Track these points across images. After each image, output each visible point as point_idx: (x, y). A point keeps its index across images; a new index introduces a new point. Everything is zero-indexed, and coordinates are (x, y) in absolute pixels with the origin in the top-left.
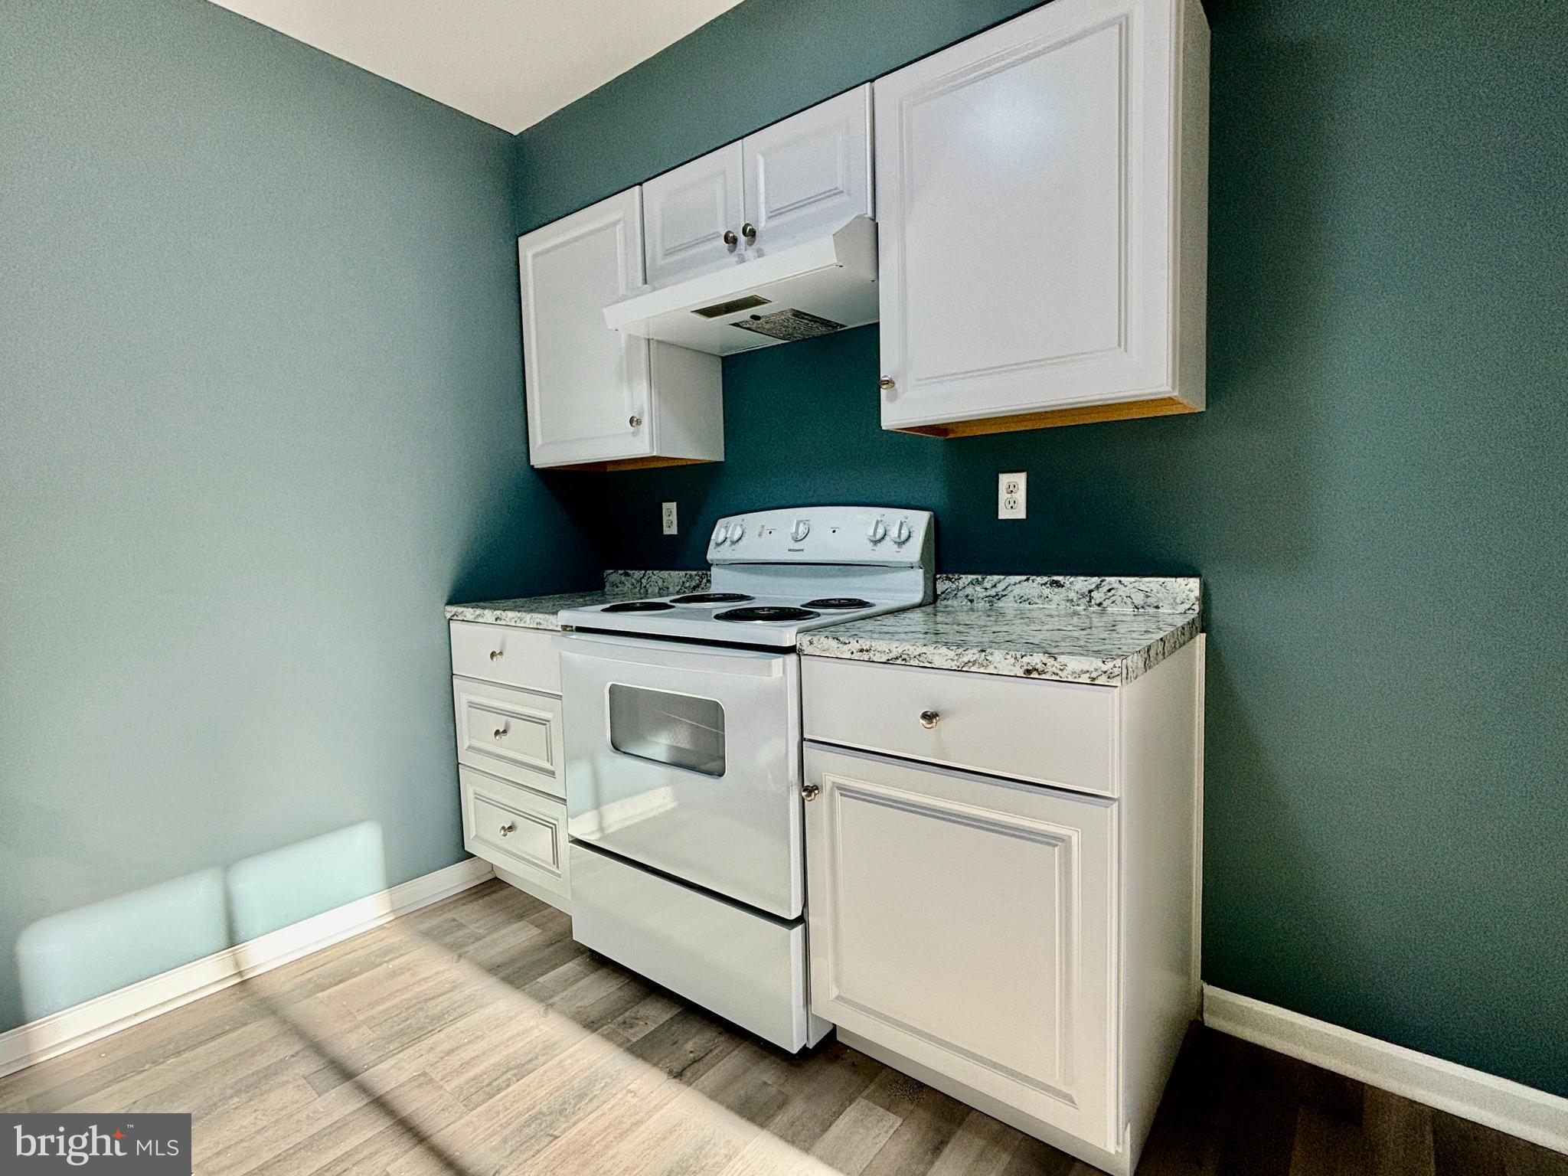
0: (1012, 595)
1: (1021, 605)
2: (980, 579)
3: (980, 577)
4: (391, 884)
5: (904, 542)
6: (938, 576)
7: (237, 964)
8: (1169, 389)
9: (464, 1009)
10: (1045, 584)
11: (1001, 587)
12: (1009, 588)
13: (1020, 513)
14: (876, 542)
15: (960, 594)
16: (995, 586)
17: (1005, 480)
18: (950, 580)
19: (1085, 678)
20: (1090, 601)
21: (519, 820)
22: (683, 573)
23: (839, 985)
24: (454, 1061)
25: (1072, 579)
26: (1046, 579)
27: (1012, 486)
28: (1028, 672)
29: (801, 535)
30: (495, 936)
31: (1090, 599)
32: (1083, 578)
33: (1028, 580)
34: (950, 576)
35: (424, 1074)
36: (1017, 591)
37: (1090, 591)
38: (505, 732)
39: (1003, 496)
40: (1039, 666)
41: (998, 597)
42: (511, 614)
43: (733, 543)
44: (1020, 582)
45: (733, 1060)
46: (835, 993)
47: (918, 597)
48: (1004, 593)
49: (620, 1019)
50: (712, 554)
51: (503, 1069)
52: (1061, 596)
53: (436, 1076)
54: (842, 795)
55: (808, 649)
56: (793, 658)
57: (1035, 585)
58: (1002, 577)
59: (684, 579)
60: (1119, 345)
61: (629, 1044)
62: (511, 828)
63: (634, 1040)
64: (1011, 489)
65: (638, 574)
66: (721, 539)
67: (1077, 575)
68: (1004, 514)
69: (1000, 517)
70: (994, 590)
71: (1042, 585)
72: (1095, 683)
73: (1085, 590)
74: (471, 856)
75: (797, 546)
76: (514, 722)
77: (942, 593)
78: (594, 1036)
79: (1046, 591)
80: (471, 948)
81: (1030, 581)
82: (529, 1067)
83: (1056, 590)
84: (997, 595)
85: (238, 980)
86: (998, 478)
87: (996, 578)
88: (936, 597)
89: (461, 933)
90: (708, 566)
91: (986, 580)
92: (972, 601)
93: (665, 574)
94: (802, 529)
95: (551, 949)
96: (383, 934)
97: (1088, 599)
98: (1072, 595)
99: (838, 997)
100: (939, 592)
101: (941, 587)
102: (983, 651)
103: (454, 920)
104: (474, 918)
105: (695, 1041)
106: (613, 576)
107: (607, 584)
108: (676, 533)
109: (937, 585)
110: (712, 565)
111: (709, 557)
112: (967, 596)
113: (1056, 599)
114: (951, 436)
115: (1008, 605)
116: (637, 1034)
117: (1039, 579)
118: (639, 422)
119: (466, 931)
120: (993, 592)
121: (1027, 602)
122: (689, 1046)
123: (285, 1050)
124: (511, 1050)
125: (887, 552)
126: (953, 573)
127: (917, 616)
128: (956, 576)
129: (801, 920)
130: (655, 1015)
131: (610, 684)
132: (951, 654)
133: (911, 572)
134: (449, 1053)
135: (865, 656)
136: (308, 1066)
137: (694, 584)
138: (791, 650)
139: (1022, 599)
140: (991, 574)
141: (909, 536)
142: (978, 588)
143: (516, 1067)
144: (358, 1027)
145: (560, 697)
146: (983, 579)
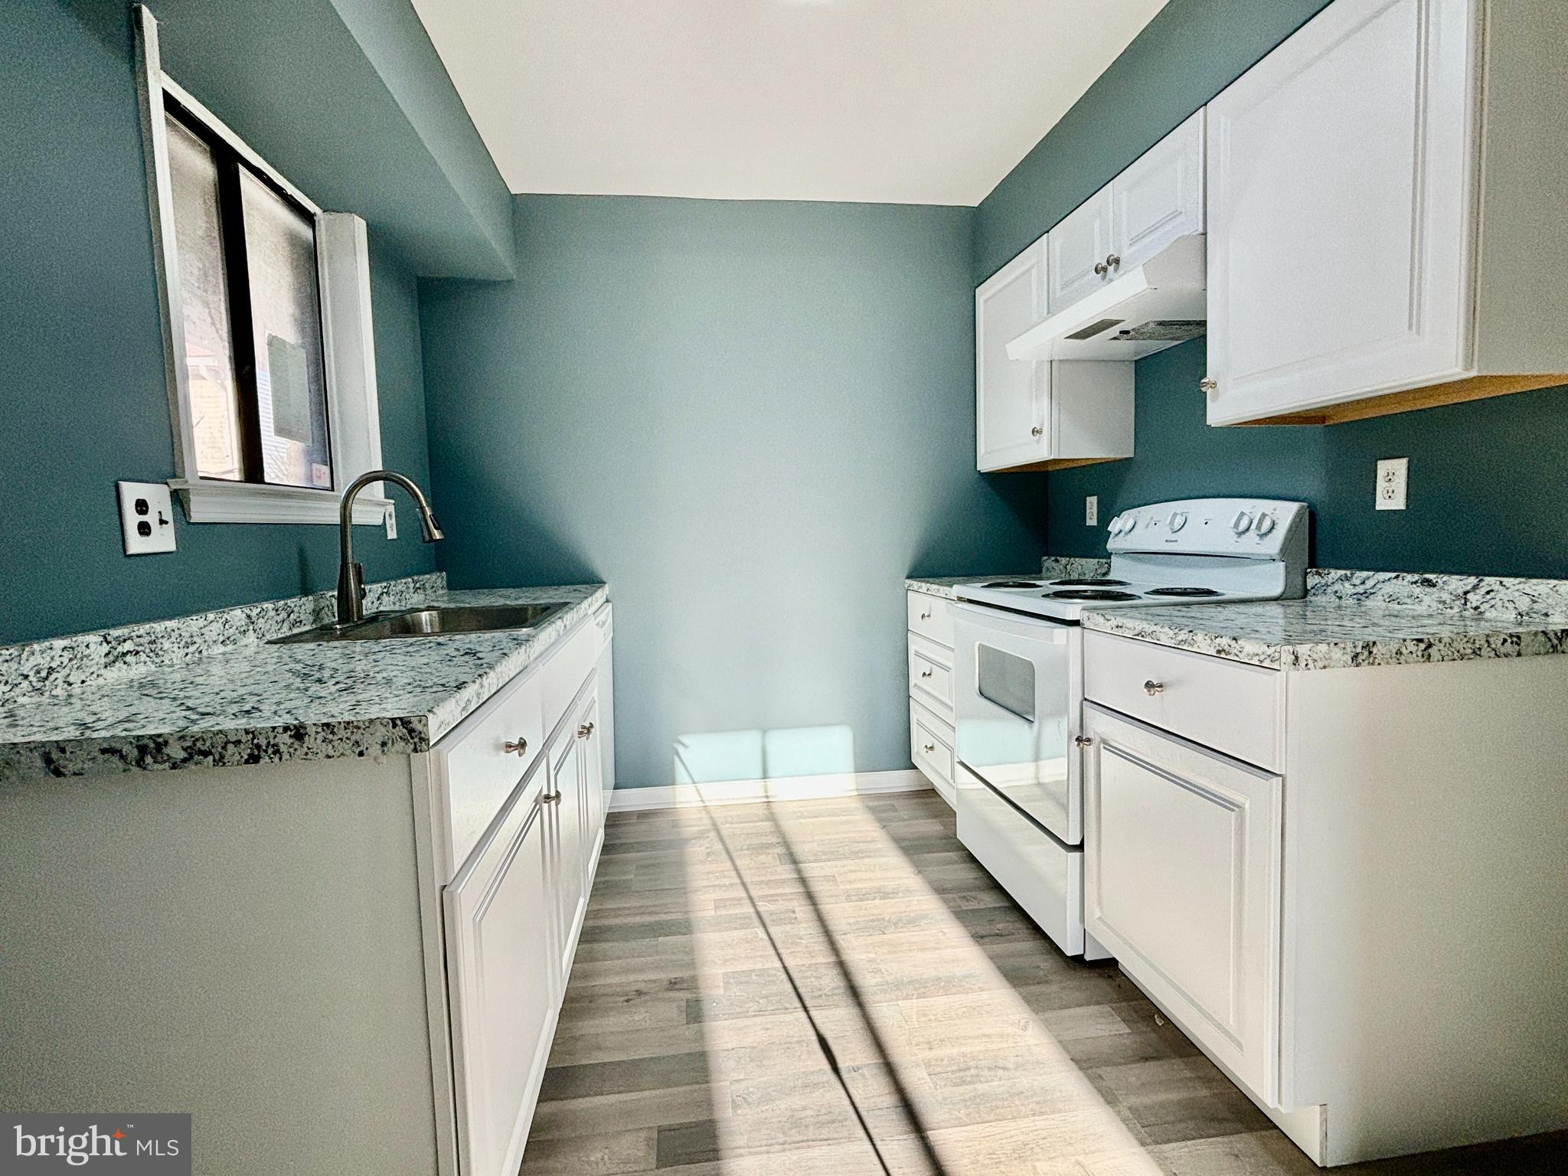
0: (1380, 593)
1: (1390, 605)
2: (1349, 575)
3: (1348, 573)
4: (857, 771)
5: (1266, 534)
6: (1308, 570)
7: (766, 792)
8: (1458, 370)
9: (872, 854)
10: (1416, 582)
11: (1370, 583)
12: (1378, 586)
13: (1398, 503)
14: (1240, 534)
15: (1329, 590)
16: (1363, 583)
17: (1383, 467)
18: (1320, 574)
19: (1255, 661)
20: (1465, 604)
21: (937, 745)
22: (1097, 560)
23: (1101, 909)
24: (852, 876)
25: (1445, 578)
26: (1416, 577)
27: (1391, 474)
28: (1219, 652)
29: (1177, 526)
30: (913, 822)
31: (1466, 602)
32: (1458, 577)
33: (1397, 577)
34: (1320, 571)
35: (834, 876)
36: (1388, 588)
37: (1466, 593)
38: (929, 675)
39: (1381, 484)
40: (1226, 648)
41: (1367, 594)
42: (935, 587)
43: (1126, 534)
44: (1389, 579)
45: (1024, 944)
46: (1098, 914)
47: (1277, 589)
48: (1372, 591)
49: (963, 894)
50: (1111, 545)
51: (875, 890)
52: (1433, 597)
53: (839, 879)
54: (1104, 748)
55: (1087, 624)
56: (1077, 630)
57: (1405, 583)
58: (1371, 573)
59: (1097, 567)
60: (1410, 327)
61: (958, 909)
62: (932, 748)
63: (964, 908)
64: (1390, 477)
65: (1064, 561)
66: (1116, 531)
67: (1452, 573)
68: (1382, 504)
69: (1378, 508)
70: (1362, 587)
71: (1412, 583)
72: (1263, 665)
73: (1460, 591)
74: (915, 768)
75: (1173, 537)
76: (936, 670)
77: (1312, 588)
78: (937, 896)
79: (1417, 590)
80: (894, 824)
81: (1400, 579)
82: (891, 896)
83: (1427, 589)
84: (1365, 593)
85: (766, 800)
86: (1376, 466)
87: (1365, 574)
88: (1306, 592)
89: (893, 814)
90: (1109, 556)
91: (1356, 575)
92: (1340, 598)
93: (1083, 561)
94: (1179, 521)
95: (944, 841)
96: (850, 800)
97: (1463, 601)
98: (1445, 596)
99: (1100, 919)
100: (1309, 588)
101: (1312, 581)
102: (1191, 631)
103: (893, 806)
104: (904, 809)
105: (1006, 924)
106: (1048, 562)
107: (1044, 570)
108: (1096, 524)
109: (1308, 580)
110: (1111, 554)
111: (1108, 547)
112: (1336, 592)
113: (1427, 600)
114: (1331, 422)
115: (1375, 604)
116: (966, 906)
117: (1409, 577)
118: (1040, 432)
119: (896, 813)
120: (1361, 589)
121: (1396, 602)
122: (1000, 926)
123: (774, 840)
124: (886, 884)
125: (1249, 544)
126: (1324, 567)
127: (1275, 610)
128: (1326, 572)
129: (1080, 847)
130: (989, 900)
131: (977, 643)
132: (1171, 633)
133: (1272, 566)
134: (851, 871)
135: (1119, 632)
136: (780, 850)
137: (1104, 571)
138: (1076, 623)
139: (1391, 599)
140: (1362, 569)
141: (1273, 528)
142: (1347, 584)
143: (885, 892)
144: (813, 842)
145: (952, 650)
146: (1352, 574)
